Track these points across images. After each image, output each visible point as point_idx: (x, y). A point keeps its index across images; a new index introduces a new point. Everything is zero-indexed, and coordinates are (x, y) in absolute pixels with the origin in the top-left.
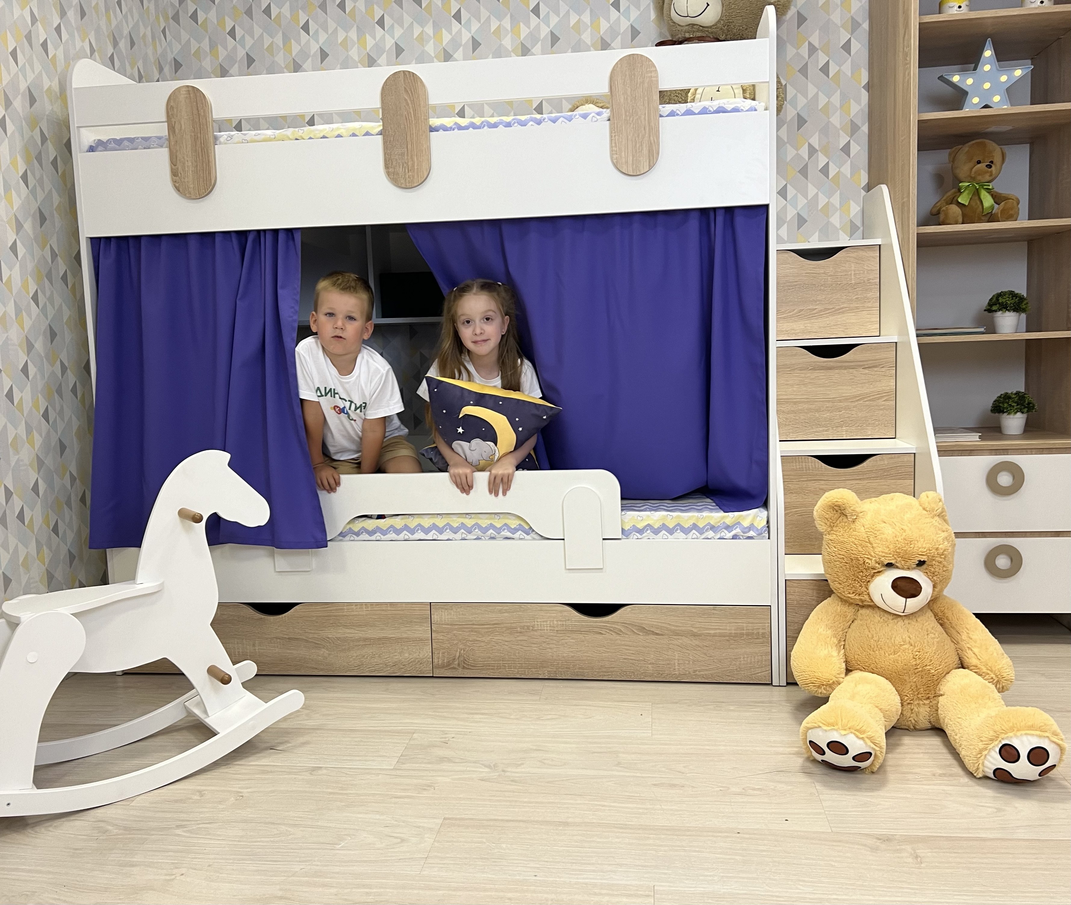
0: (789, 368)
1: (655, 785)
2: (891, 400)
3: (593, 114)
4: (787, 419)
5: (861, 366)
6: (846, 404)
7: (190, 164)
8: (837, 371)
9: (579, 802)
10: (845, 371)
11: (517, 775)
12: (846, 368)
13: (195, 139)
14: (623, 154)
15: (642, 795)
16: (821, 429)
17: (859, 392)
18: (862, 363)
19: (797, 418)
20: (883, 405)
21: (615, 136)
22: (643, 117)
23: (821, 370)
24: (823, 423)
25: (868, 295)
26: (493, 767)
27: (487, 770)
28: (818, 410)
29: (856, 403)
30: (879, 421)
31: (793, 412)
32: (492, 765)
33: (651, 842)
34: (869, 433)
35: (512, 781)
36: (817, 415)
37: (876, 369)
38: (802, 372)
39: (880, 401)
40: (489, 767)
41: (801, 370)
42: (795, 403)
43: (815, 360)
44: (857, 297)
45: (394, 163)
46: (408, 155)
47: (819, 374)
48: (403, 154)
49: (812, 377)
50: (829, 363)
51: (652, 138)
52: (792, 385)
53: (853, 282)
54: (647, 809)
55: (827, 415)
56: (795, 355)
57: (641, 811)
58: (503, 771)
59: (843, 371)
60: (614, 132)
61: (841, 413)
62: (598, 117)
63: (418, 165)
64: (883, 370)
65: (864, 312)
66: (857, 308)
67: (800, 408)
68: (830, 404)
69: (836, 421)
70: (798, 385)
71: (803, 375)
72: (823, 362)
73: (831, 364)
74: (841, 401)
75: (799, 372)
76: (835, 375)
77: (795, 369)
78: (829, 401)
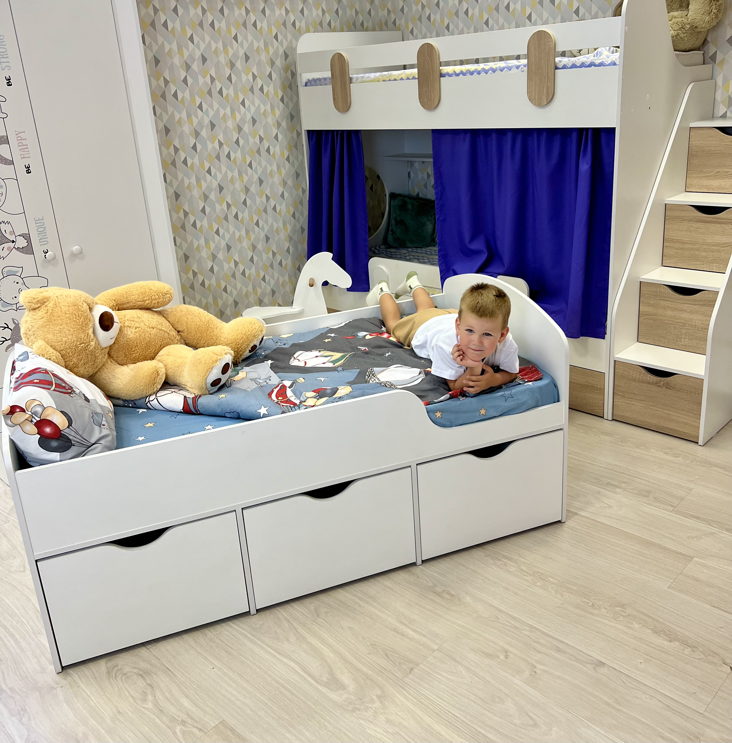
0: (681, 219)
3: (522, 66)
4: (676, 253)
6: (717, 248)
8: (713, 224)
10: (719, 225)
12: (720, 223)
14: (533, 93)
16: (699, 263)
18: (730, 221)
19: (684, 253)
21: (529, 82)
23: (703, 222)
24: (701, 259)
28: (697, 250)
29: (725, 248)
31: (681, 249)
36: (697, 253)
38: (689, 222)
41: (688, 221)
42: (683, 243)
43: (699, 215)
45: (423, 96)
46: (429, 92)
47: (700, 226)
48: (426, 91)
49: (696, 227)
50: (708, 218)
52: (682, 231)
55: (704, 254)
56: (685, 210)
59: (717, 225)
60: (529, 79)
61: (713, 254)
63: (433, 98)
67: (686, 247)
68: (706, 247)
69: (710, 259)
70: (686, 231)
71: (689, 225)
72: (704, 217)
73: (710, 219)
74: (714, 246)
75: (687, 222)
76: (712, 227)
77: (685, 220)
78: (706, 245)
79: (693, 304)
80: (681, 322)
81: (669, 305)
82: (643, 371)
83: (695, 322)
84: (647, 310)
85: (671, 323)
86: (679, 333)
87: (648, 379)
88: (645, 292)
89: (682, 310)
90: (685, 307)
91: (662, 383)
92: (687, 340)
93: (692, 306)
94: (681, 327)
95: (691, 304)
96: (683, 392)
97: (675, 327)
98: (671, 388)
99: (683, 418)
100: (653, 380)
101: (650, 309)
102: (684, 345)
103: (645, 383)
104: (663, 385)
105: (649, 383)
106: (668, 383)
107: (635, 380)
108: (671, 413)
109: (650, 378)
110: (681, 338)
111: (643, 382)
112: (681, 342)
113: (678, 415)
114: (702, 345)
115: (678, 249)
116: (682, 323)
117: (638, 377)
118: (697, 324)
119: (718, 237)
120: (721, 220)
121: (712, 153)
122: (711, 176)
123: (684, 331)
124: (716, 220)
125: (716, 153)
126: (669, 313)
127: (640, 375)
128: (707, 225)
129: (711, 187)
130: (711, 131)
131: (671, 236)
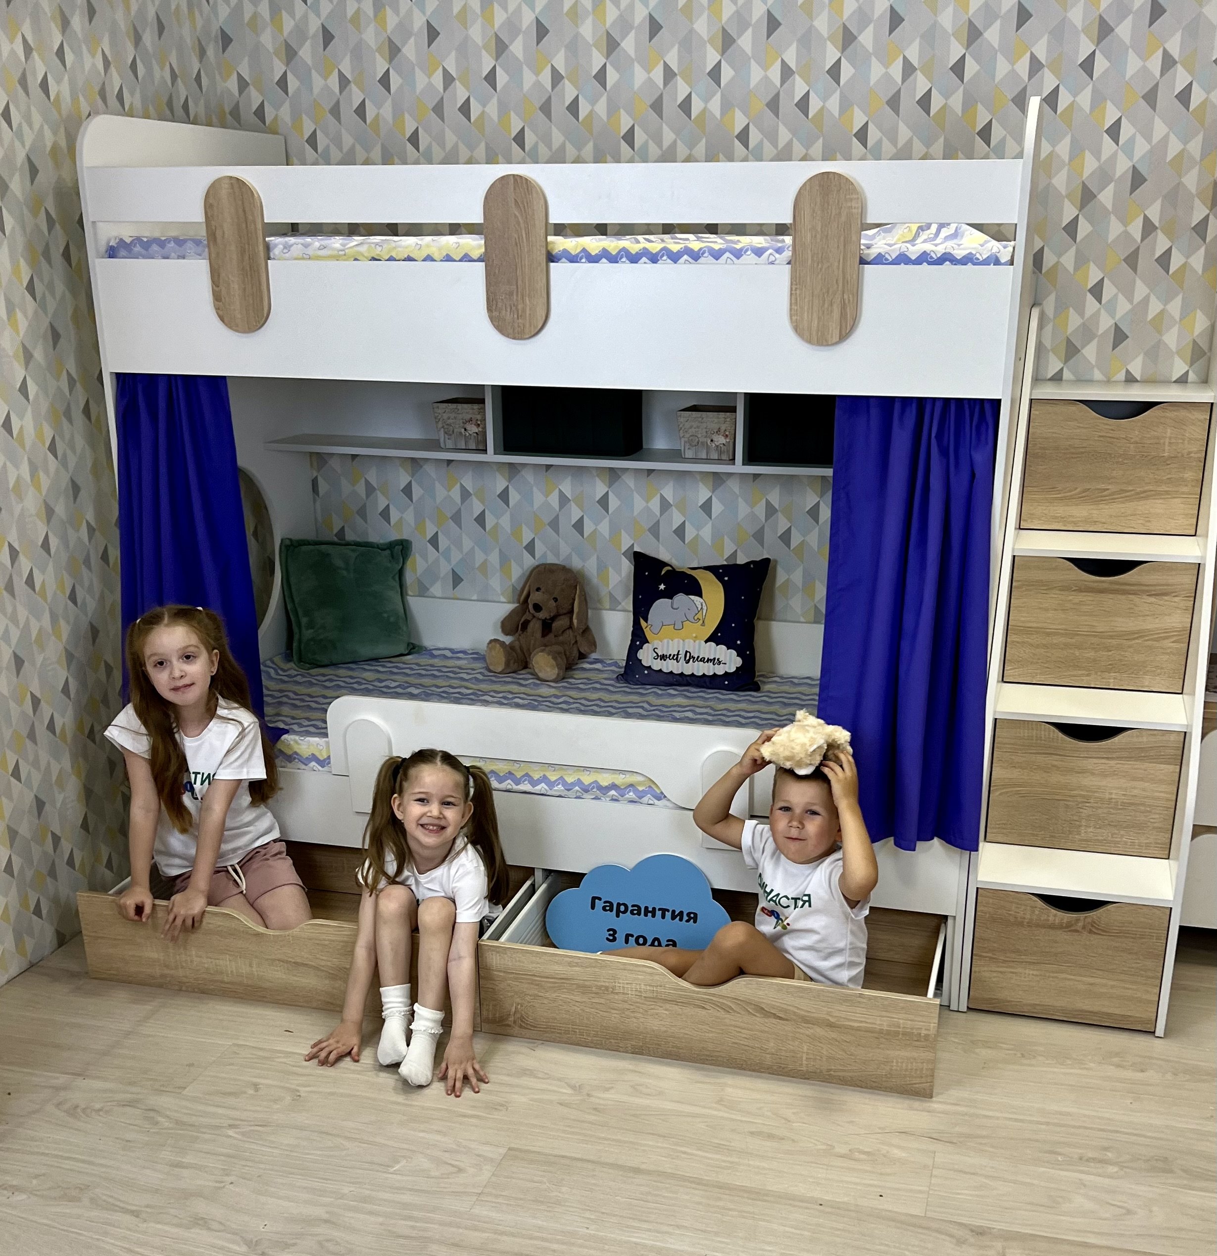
0: (1045, 585)
1: (752, 1133)
2: (1182, 643)
3: (770, 251)
4: (1034, 654)
5: (1147, 591)
6: (1119, 641)
7: (236, 286)
8: (1111, 596)
9: (659, 1145)
10: (1124, 597)
11: (602, 1102)
12: (1123, 592)
13: (242, 252)
14: (806, 314)
15: (732, 1144)
16: (1080, 672)
17: (1138, 628)
18: (1146, 588)
19: (1049, 655)
20: (1170, 648)
21: (796, 289)
22: (836, 264)
23: (1089, 591)
24: (1084, 665)
25: (1186, 476)
26: (577, 1088)
27: (570, 1091)
28: (1079, 647)
29: (1134, 642)
30: (1162, 668)
31: (1045, 646)
32: (577, 1085)
33: (721, 1204)
34: (1147, 684)
35: (595, 1109)
36: (1077, 653)
37: (1166, 598)
38: (1062, 593)
39: (1166, 641)
40: (573, 1087)
41: (1060, 590)
42: (1048, 634)
43: (1083, 578)
44: (1169, 476)
45: (500, 304)
46: (517, 296)
47: (1085, 599)
48: (511, 294)
49: (1076, 601)
50: (1100, 584)
51: (846, 297)
52: (1046, 610)
53: (1166, 454)
54: (732, 1163)
55: (1091, 654)
56: (1054, 567)
57: (724, 1164)
58: (588, 1095)
59: (1119, 597)
60: (796, 282)
61: (1110, 653)
62: (777, 256)
63: (530, 309)
64: (1176, 599)
65: (1176, 500)
66: (1167, 492)
67: (1055, 641)
68: (1097, 640)
69: (1102, 664)
70: (1056, 610)
71: (1063, 597)
72: (1092, 581)
73: (1105, 585)
74: (1111, 637)
75: (1058, 592)
76: (1109, 601)
77: (1053, 588)
78: (1095, 636)
79: (1107, 758)
80: (1081, 796)
81: (1056, 763)
82: (1040, 903)
83: (1111, 794)
84: (1008, 776)
85: (1058, 797)
86: (1075, 818)
87: (1051, 918)
88: (1005, 740)
89: (1083, 772)
90: (1090, 764)
91: (1080, 924)
92: (1091, 830)
93: (1103, 761)
94: (1080, 805)
95: (1104, 758)
96: (1126, 937)
97: (1067, 806)
98: (1100, 932)
99: (1123, 987)
100: (1062, 919)
101: (1014, 774)
103: (1044, 927)
104: (1084, 927)
105: (1052, 927)
106: (1093, 924)
107: (1021, 924)
108: (1098, 980)
109: (1055, 916)
110: (1080, 826)
111: (1038, 926)
112: (1079, 833)
113: (1113, 983)
114: (1122, 836)
115: (1038, 646)
116: (1083, 796)
117: (1028, 916)
118: (1113, 796)
119: (1120, 619)
120: (1128, 587)
121: (1073, 453)
122: (1071, 498)
123: (1085, 812)
124: (1117, 587)
125: (1082, 453)
126: (1056, 778)
127: (1033, 912)
128: (1099, 597)
129: (1071, 519)
130: (1073, 408)
131: (1023, 622)
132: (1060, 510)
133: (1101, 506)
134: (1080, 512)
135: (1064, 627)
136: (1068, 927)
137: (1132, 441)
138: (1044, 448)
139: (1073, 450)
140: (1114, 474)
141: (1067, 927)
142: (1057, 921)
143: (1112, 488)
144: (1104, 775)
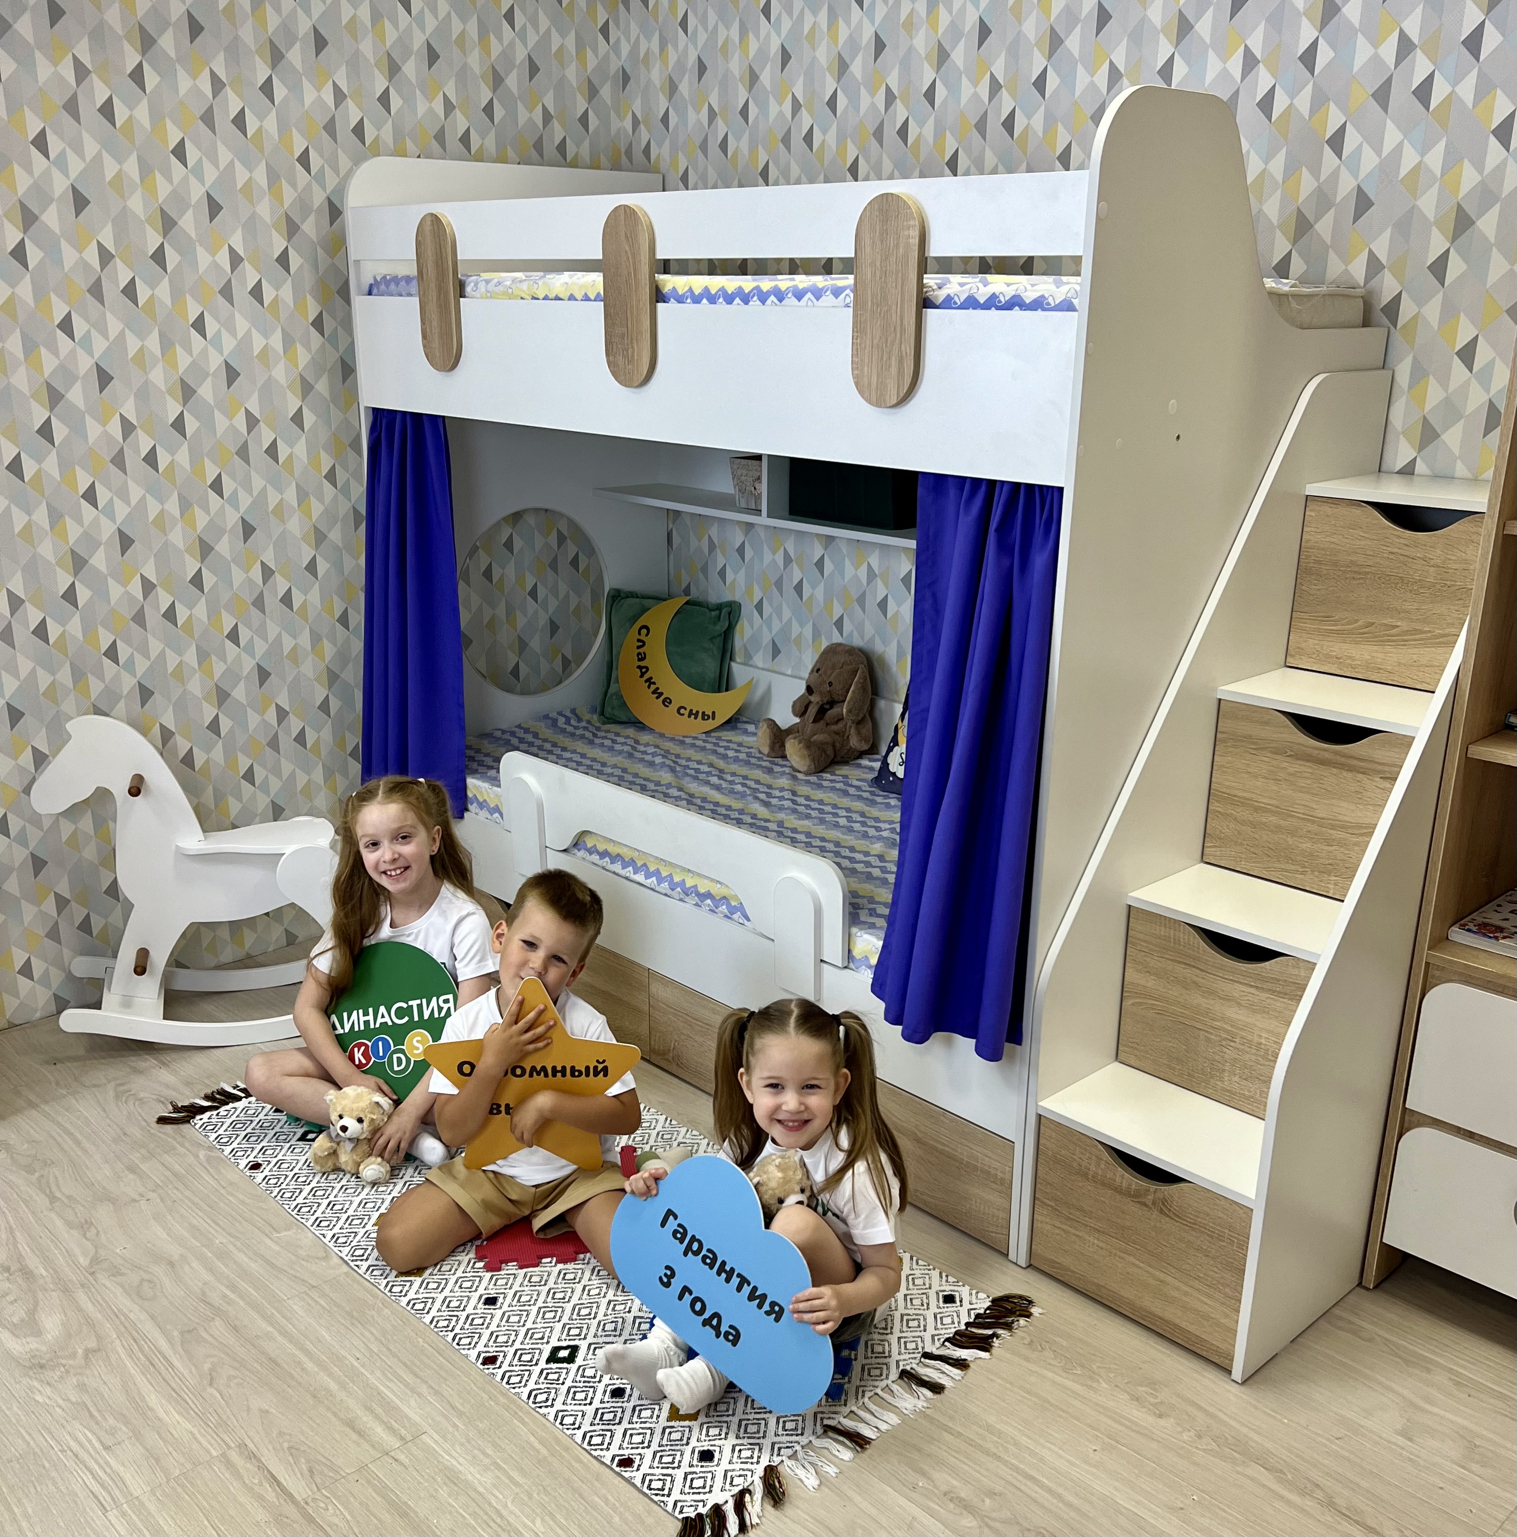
0: (1254, 743)
4: (1238, 832)
5: (1379, 772)
8: (1335, 771)
10: (1350, 775)
12: (1351, 769)
16: (1293, 867)
18: (1375, 767)
19: (1255, 836)
21: (857, 337)
23: (1308, 761)
24: (1299, 858)
28: (1292, 833)
31: (1253, 825)
36: (1290, 840)
38: (1274, 756)
41: (1272, 753)
42: (1256, 809)
43: (1300, 740)
47: (1303, 769)
48: (623, 337)
49: (1291, 770)
50: (1323, 753)
52: (1256, 776)
55: (1307, 845)
56: (1267, 722)
59: (1345, 773)
60: (857, 328)
61: (1331, 849)
67: (1262, 820)
68: (1314, 828)
69: (1322, 861)
70: (1266, 778)
71: (1275, 763)
72: (1315, 748)
73: (1327, 755)
74: (1333, 827)
75: (1269, 755)
76: (1330, 776)
77: (1263, 749)
78: (1313, 822)
79: (1257, 987)
80: (1224, 1029)
81: (1196, 979)
82: (1106, 1156)
84: (1142, 982)
85: (1198, 1025)
86: (1217, 1058)
87: (1118, 1179)
88: (1141, 936)
89: (1228, 999)
90: (1237, 990)
92: (1236, 1079)
93: (1253, 990)
94: (1224, 1043)
95: (1251, 986)
96: (1202, 1232)
97: (1208, 1040)
98: (1171, 1213)
99: (1199, 1299)
100: (1130, 1184)
101: (1150, 982)
102: (1228, 1091)
103: (1109, 1187)
104: (1154, 1203)
105: (1118, 1190)
106: (1164, 1201)
107: (1085, 1176)
108: (1169, 1279)
109: (1122, 1176)
110: (1224, 1070)
111: (1103, 1184)
112: (1221, 1080)
113: (1186, 1288)
115: (1243, 823)
116: (1227, 1031)
117: (1093, 1168)
118: (1263, 1041)
119: (1345, 804)
120: (1355, 762)
121: (1355, 572)
122: (1350, 632)
123: (1229, 1054)
124: (1343, 760)
125: (1367, 573)
126: (1197, 999)
127: (1099, 1164)
128: (1322, 770)
129: (1348, 661)
130: (1357, 511)
131: (1228, 787)
132: (1337, 648)
133: (1388, 648)
134: (1362, 653)
135: (1275, 802)
136: (1136, 1196)
137: (1432, 562)
138: (1319, 562)
139: (1356, 569)
140: (1407, 606)
141: (1134, 1196)
142: (1124, 1185)
143: (1404, 625)
144: (1252, 1008)
